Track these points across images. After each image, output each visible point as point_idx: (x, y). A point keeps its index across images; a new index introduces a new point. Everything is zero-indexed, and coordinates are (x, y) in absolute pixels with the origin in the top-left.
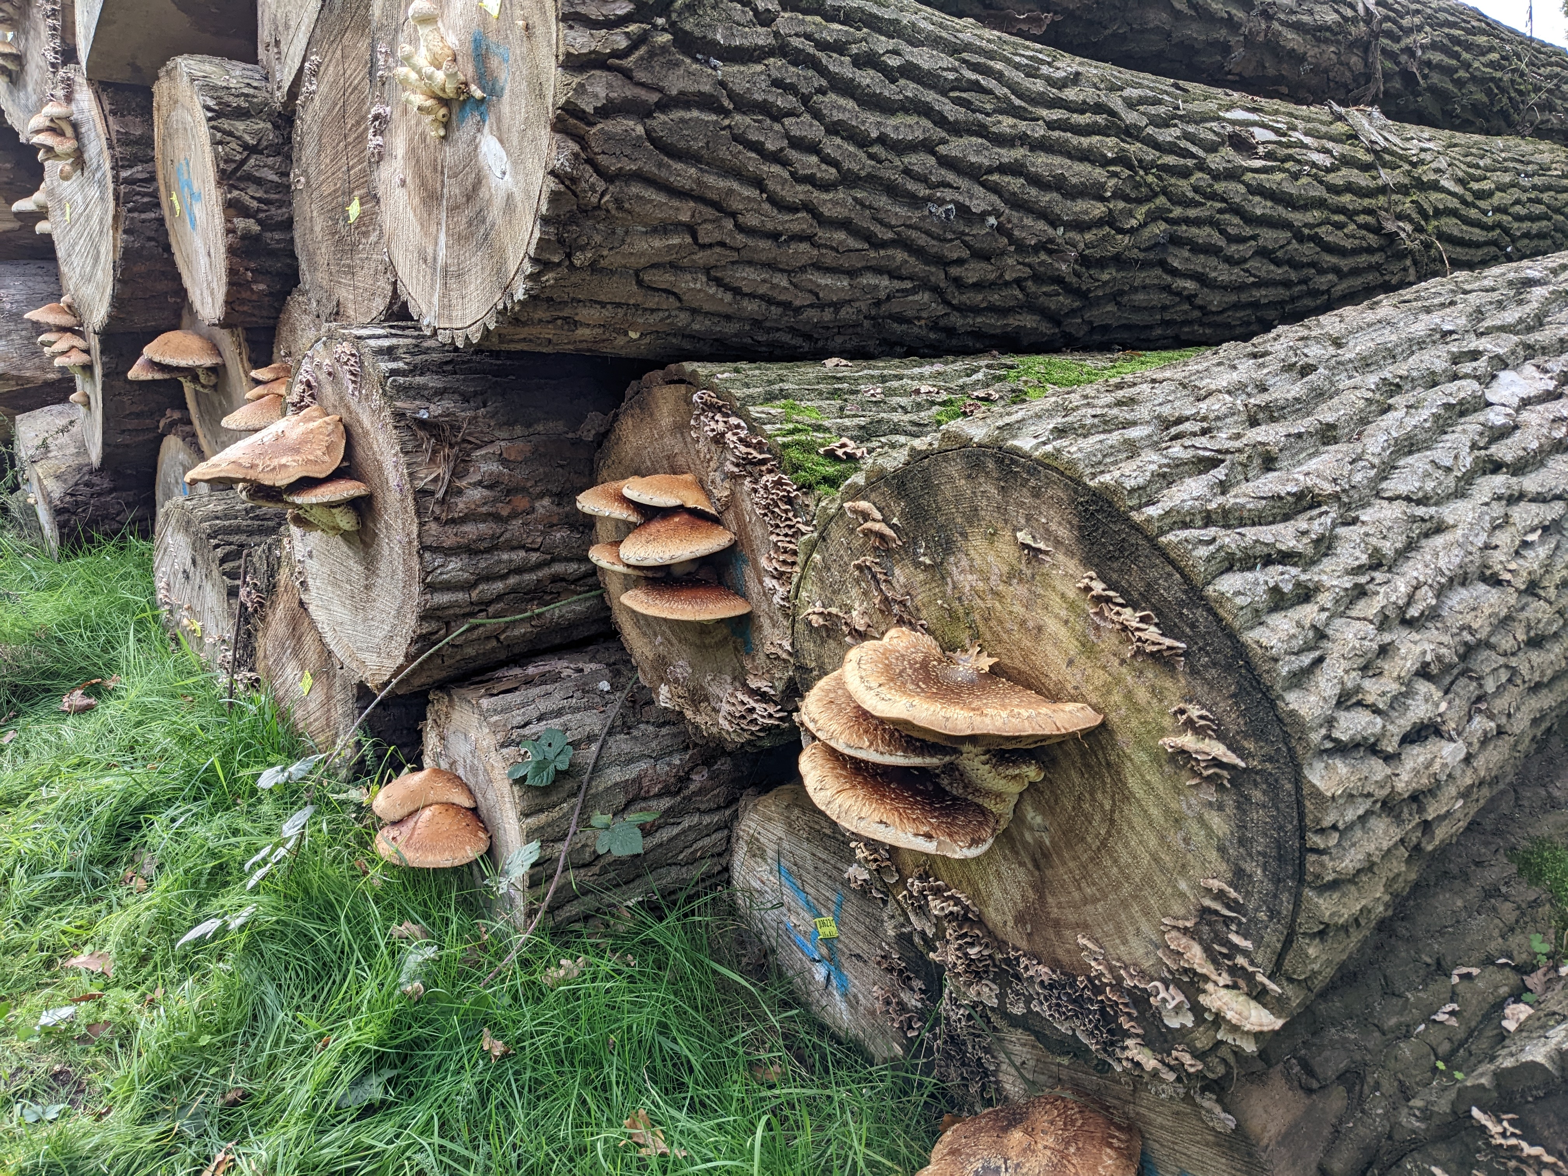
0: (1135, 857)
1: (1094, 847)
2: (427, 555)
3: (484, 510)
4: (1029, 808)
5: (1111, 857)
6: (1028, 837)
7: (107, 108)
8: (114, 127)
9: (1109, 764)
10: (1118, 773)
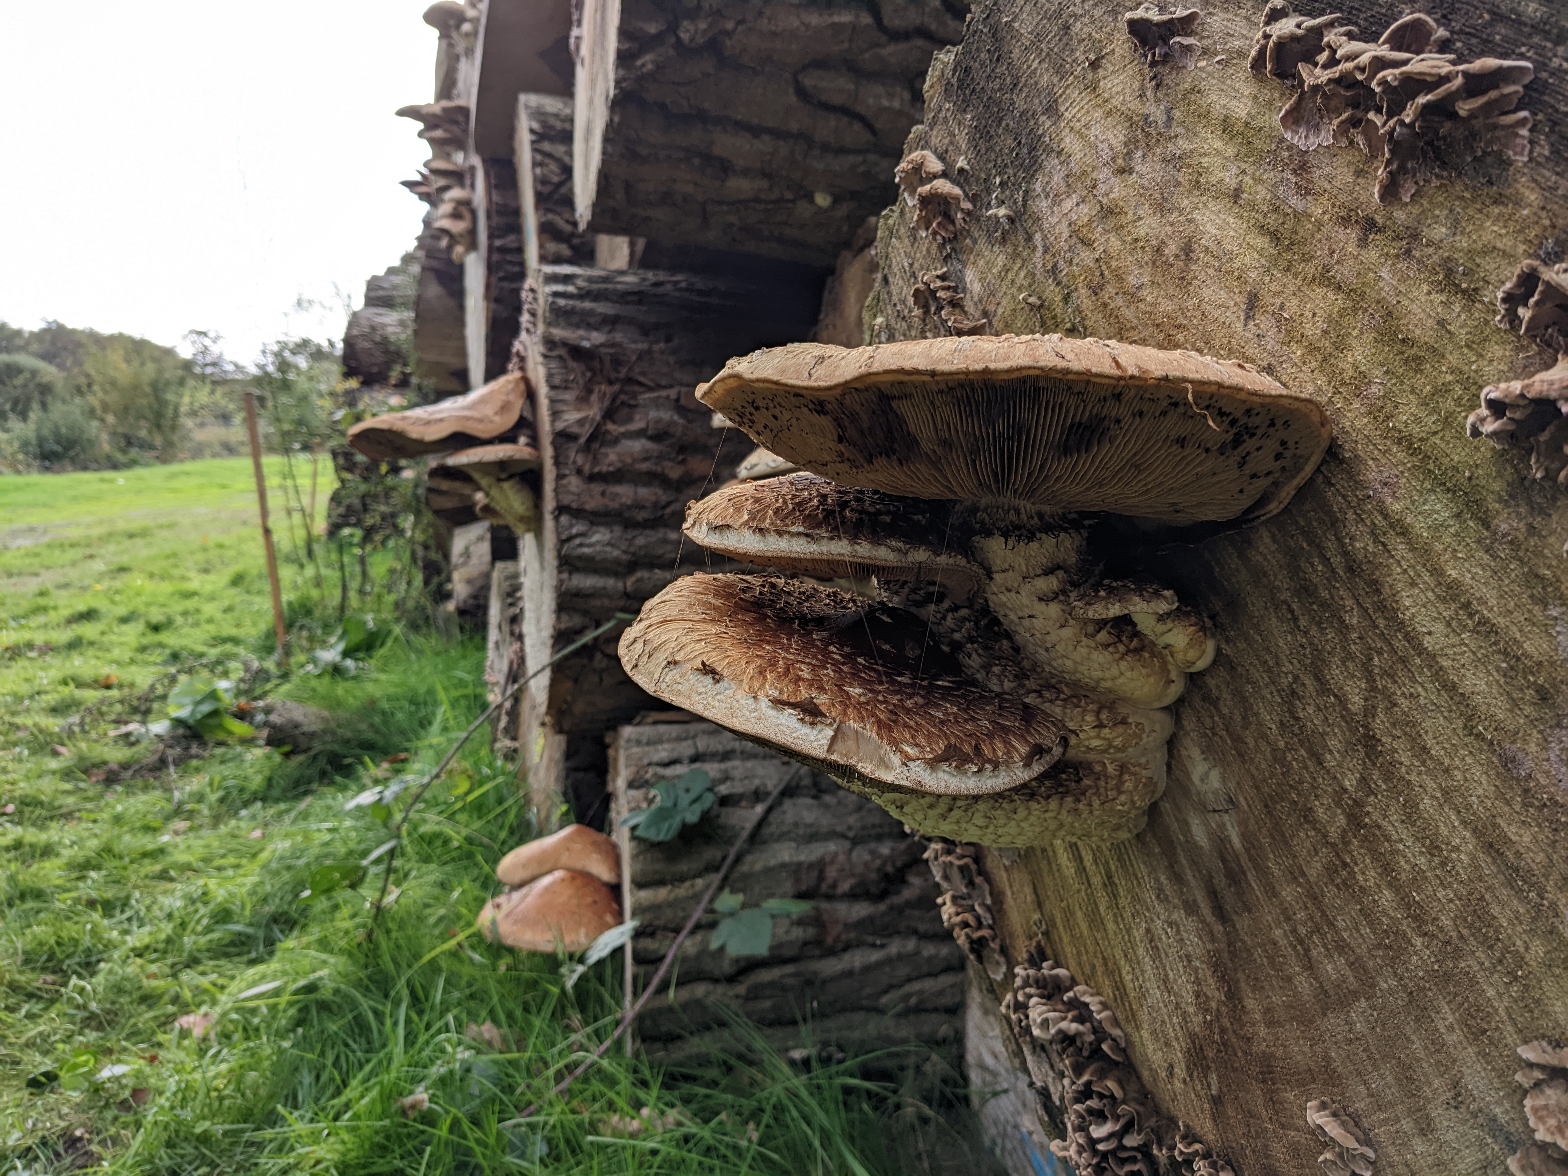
0: (1434, 849)
1: (1334, 834)
2: (564, 519)
3: (644, 466)
4: (1196, 753)
5: (1376, 856)
6: (1200, 834)
7: (493, 181)
8: (495, 198)
9: (1353, 568)
10: (1375, 587)
